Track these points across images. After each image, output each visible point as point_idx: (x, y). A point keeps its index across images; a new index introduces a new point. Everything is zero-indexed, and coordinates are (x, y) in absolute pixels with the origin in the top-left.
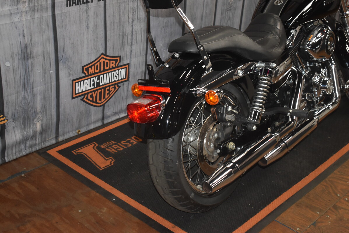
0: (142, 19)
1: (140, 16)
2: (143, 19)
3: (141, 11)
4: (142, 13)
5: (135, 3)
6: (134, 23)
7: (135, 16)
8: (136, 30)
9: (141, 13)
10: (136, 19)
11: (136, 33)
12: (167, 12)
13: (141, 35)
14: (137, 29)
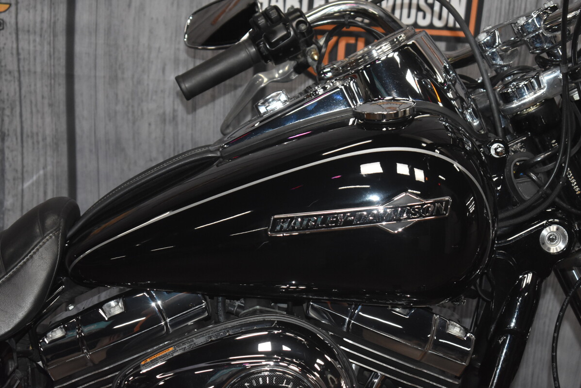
0: (44, 139)
1: (32, 126)
2: (49, 140)
3: (38, 111)
4: (43, 118)
5: (6, 80)
6: (7, 144)
7: (11, 122)
8: (19, 169)
9: (40, 122)
10: (15, 131)
11: (19, 175)
12: (164, 142)
13: (42, 189)
14: (23, 167)
